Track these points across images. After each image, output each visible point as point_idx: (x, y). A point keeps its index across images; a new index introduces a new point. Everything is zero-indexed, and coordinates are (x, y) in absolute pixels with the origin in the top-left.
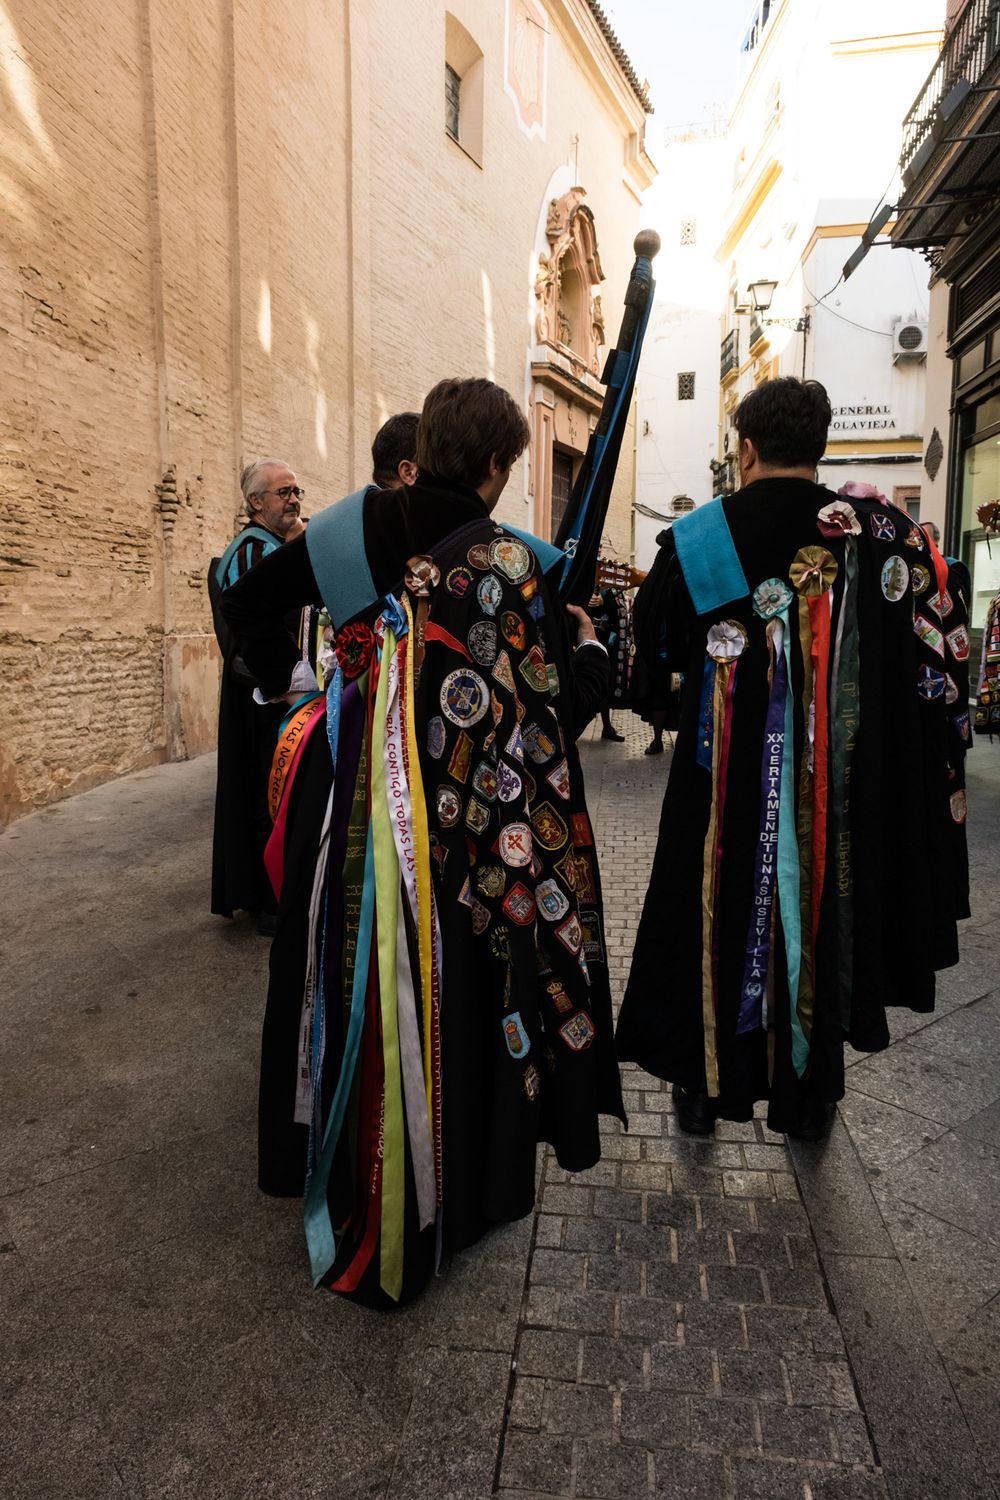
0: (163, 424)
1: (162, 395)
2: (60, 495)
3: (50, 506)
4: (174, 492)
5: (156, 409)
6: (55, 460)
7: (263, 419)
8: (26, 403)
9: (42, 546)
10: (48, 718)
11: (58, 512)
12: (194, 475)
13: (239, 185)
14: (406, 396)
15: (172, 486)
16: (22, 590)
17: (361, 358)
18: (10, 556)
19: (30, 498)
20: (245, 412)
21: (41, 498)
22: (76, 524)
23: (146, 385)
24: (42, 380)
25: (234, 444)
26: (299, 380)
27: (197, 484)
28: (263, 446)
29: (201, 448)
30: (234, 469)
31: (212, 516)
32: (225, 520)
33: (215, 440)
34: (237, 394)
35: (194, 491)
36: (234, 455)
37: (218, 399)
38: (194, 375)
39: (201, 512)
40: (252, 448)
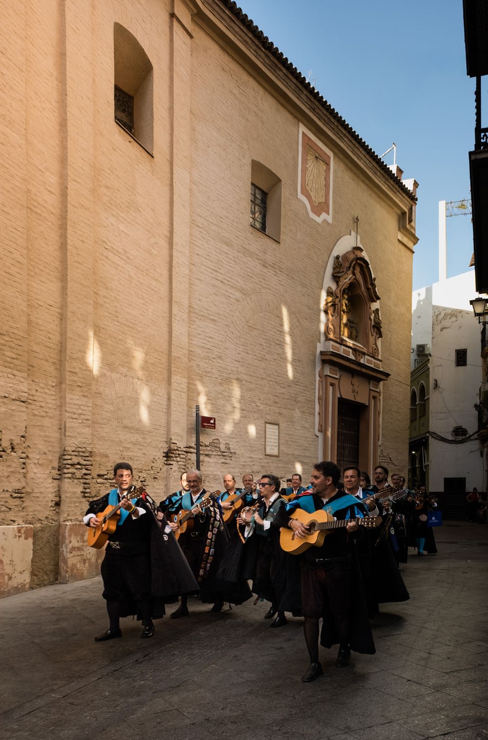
7: (85, 399)
12: (17, 435)
13: (68, 273)
14: (217, 376)
17: (179, 358)
20: (68, 396)
25: (60, 415)
26: (121, 374)
27: (21, 440)
28: (84, 415)
29: (25, 420)
30: (59, 429)
31: (37, 457)
32: (50, 458)
33: (43, 414)
34: (63, 386)
35: (18, 444)
36: (61, 420)
37: (47, 391)
38: (22, 380)
39: (24, 455)
40: (74, 416)
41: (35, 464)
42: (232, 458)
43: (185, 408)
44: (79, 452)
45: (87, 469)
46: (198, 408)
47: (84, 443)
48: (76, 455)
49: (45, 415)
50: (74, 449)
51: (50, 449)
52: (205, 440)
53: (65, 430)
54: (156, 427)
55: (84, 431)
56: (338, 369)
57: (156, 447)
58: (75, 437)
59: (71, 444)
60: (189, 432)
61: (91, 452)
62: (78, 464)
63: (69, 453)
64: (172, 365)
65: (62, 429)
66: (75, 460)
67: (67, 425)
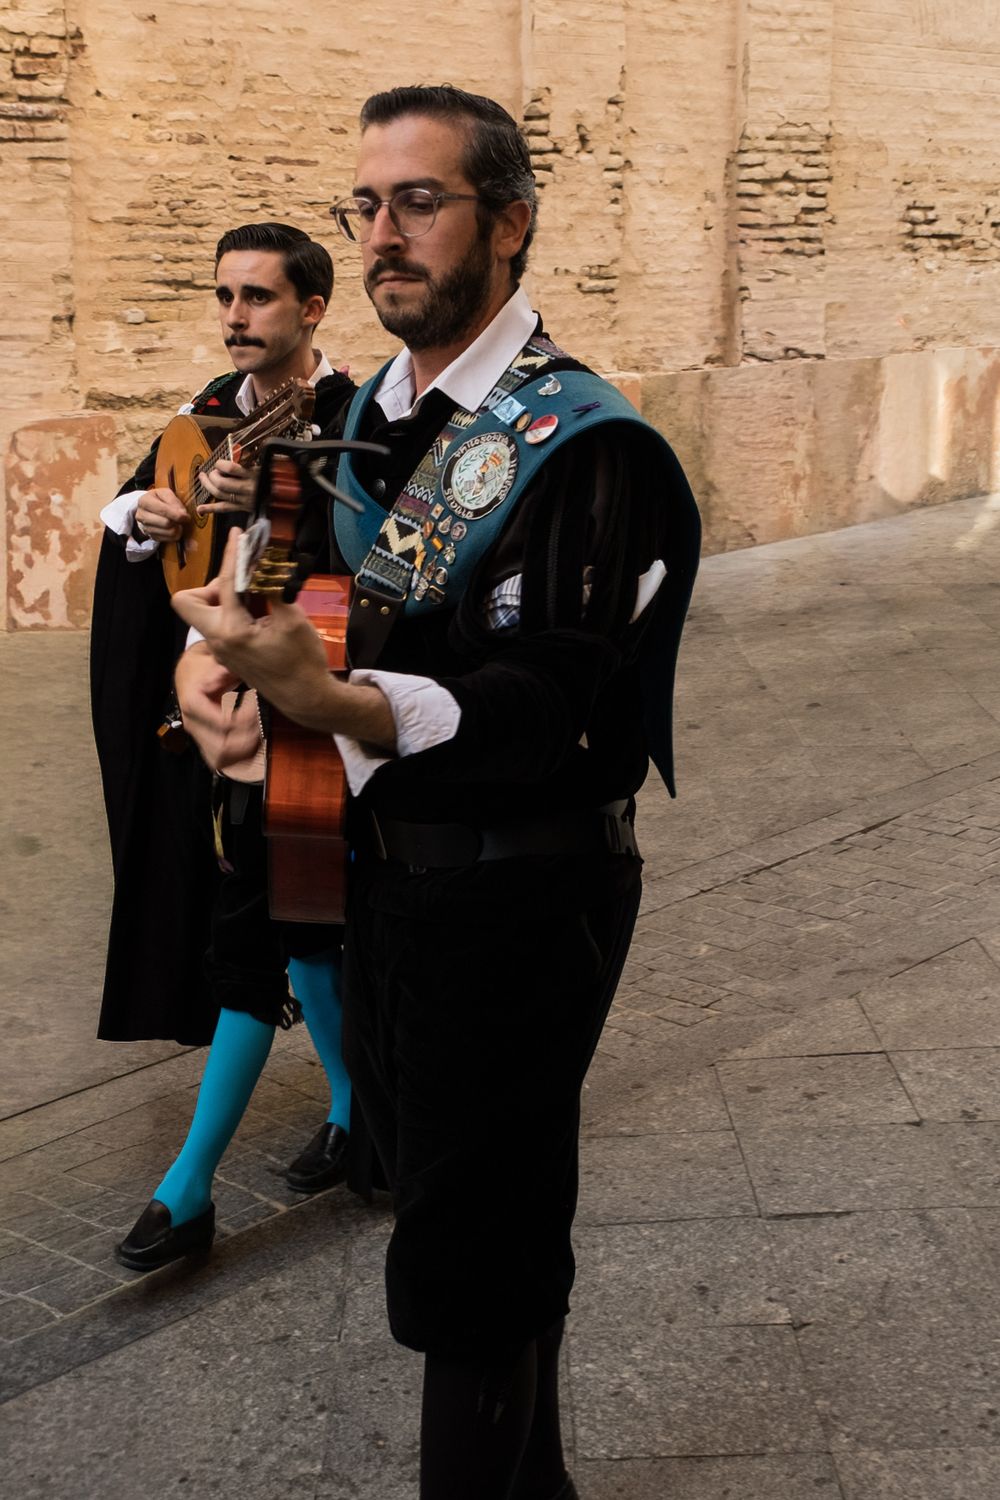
0: (526, 20)
2: (277, 173)
3: (256, 192)
4: (545, 134)
6: (268, 120)
8: (211, 42)
11: (272, 200)
12: (598, 99)
15: (540, 125)
16: (194, 327)
18: (170, 278)
19: (214, 185)
21: (237, 183)
22: (311, 215)
25: (733, 22)
27: (607, 112)
28: (808, 15)
29: (621, 47)
30: (729, 67)
31: (659, 162)
32: (699, 163)
33: (678, 23)
35: (598, 126)
36: (733, 39)
39: (616, 161)
40: (776, 23)
41: (652, 185)
44: (788, 138)
45: (812, 194)
47: (805, 109)
48: (780, 151)
49: (683, 28)
50: (772, 130)
51: (699, 134)
53: (747, 73)
55: (804, 68)
58: (777, 91)
59: (764, 115)
61: (828, 137)
62: (787, 177)
63: (757, 144)
65: (737, 67)
66: (776, 166)
67: (753, 55)
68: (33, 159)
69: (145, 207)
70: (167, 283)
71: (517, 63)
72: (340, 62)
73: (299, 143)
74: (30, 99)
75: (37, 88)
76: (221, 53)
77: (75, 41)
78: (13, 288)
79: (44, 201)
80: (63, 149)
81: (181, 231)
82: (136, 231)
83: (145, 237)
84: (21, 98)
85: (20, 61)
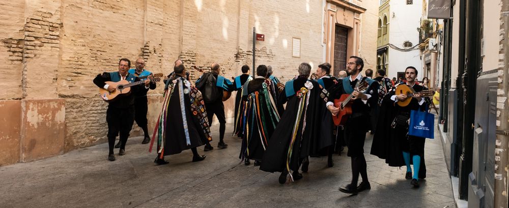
0: (145, 29)
1: (145, 20)
2: (99, 53)
3: (95, 57)
4: (148, 50)
5: (143, 24)
6: (98, 43)
7: (193, 24)
8: (88, 28)
9: (90, 68)
10: (88, 120)
11: (97, 58)
12: (157, 44)
15: (147, 48)
16: (81, 82)
19: (86, 55)
20: (184, 22)
21: (91, 55)
22: (105, 62)
23: (139, 18)
24: (94, 20)
25: (180, 32)
26: (213, 9)
27: (159, 46)
28: (193, 32)
29: (162, 35)
30: (179, 40)
31: (167, 56)
32: (174, 57)
33: (171, 32)
34: (182, 16)
35: (157, 49)
36: (180, 35)
37: (173, 19)
38: (161, 12)
39: (160, 55)
40: (187, 33)
41: (166, 60)
42: (274, 58)
43: (248, 29)
44: (189, 54)
46: (254, 29)
47: (192, 49)
48: (188, 56)
50: (186, 52)
51: (174, 52)
52: (258, 47)
53: (182, 42)
54: (232, 40)
55: (192, 41)
56: (335, 6)
57: (231, 51)
58: (187, 45)
59: (185, 49)
60: (249, 43)
61: (196, 54)
62: (189, 60)
63: (184, 54)
64: (241, 4)
65: (181, 40)
66: (187, 58)
67: (183, 39)
68: (52, 47)
69: (73, 58)
70: (76, 73)
71: (143, 36)
72: (112, 33)
73: (104, 48)
74: (52, 35)
75: (54, 33)
76: (90, 30)
77: (61, 25)
78: (46, 72)
79: (53, 55)
80: (58, 45)
81: (79, 63)
82: (71, 62)
83: (72, 64)
84: (50, 35)
85: (51, 28)
